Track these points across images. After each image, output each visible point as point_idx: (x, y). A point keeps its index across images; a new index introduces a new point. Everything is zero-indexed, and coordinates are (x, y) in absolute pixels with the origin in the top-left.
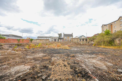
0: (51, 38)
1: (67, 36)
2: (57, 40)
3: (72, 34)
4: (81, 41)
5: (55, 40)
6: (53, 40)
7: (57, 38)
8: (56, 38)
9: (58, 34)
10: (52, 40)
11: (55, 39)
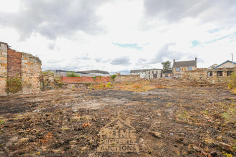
0: (147, 72)
1: (181, 66)
2: (159, 76)
3: (196, 59)
4: (211, 75)
5: (155, 76)
6: (152, 76)
7: (159, 72)
8: (157, 72)
9: (163, 63)
10: (149, 76)
11: (155, 73)
